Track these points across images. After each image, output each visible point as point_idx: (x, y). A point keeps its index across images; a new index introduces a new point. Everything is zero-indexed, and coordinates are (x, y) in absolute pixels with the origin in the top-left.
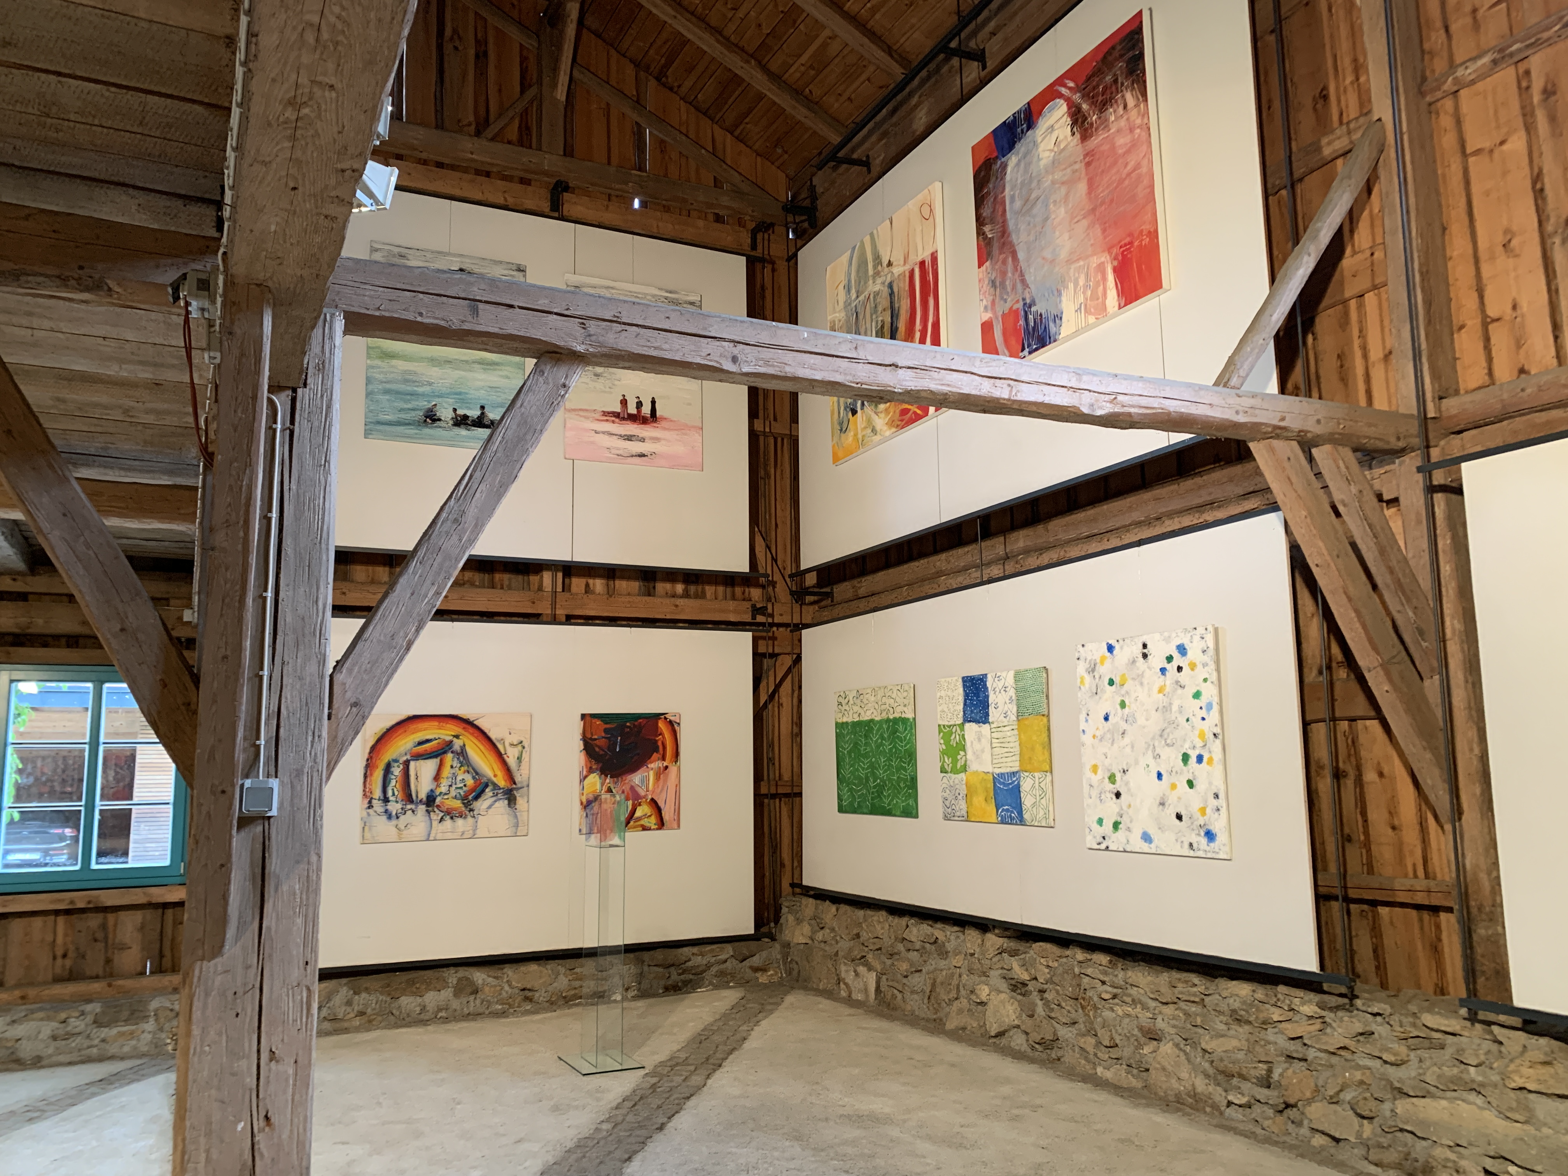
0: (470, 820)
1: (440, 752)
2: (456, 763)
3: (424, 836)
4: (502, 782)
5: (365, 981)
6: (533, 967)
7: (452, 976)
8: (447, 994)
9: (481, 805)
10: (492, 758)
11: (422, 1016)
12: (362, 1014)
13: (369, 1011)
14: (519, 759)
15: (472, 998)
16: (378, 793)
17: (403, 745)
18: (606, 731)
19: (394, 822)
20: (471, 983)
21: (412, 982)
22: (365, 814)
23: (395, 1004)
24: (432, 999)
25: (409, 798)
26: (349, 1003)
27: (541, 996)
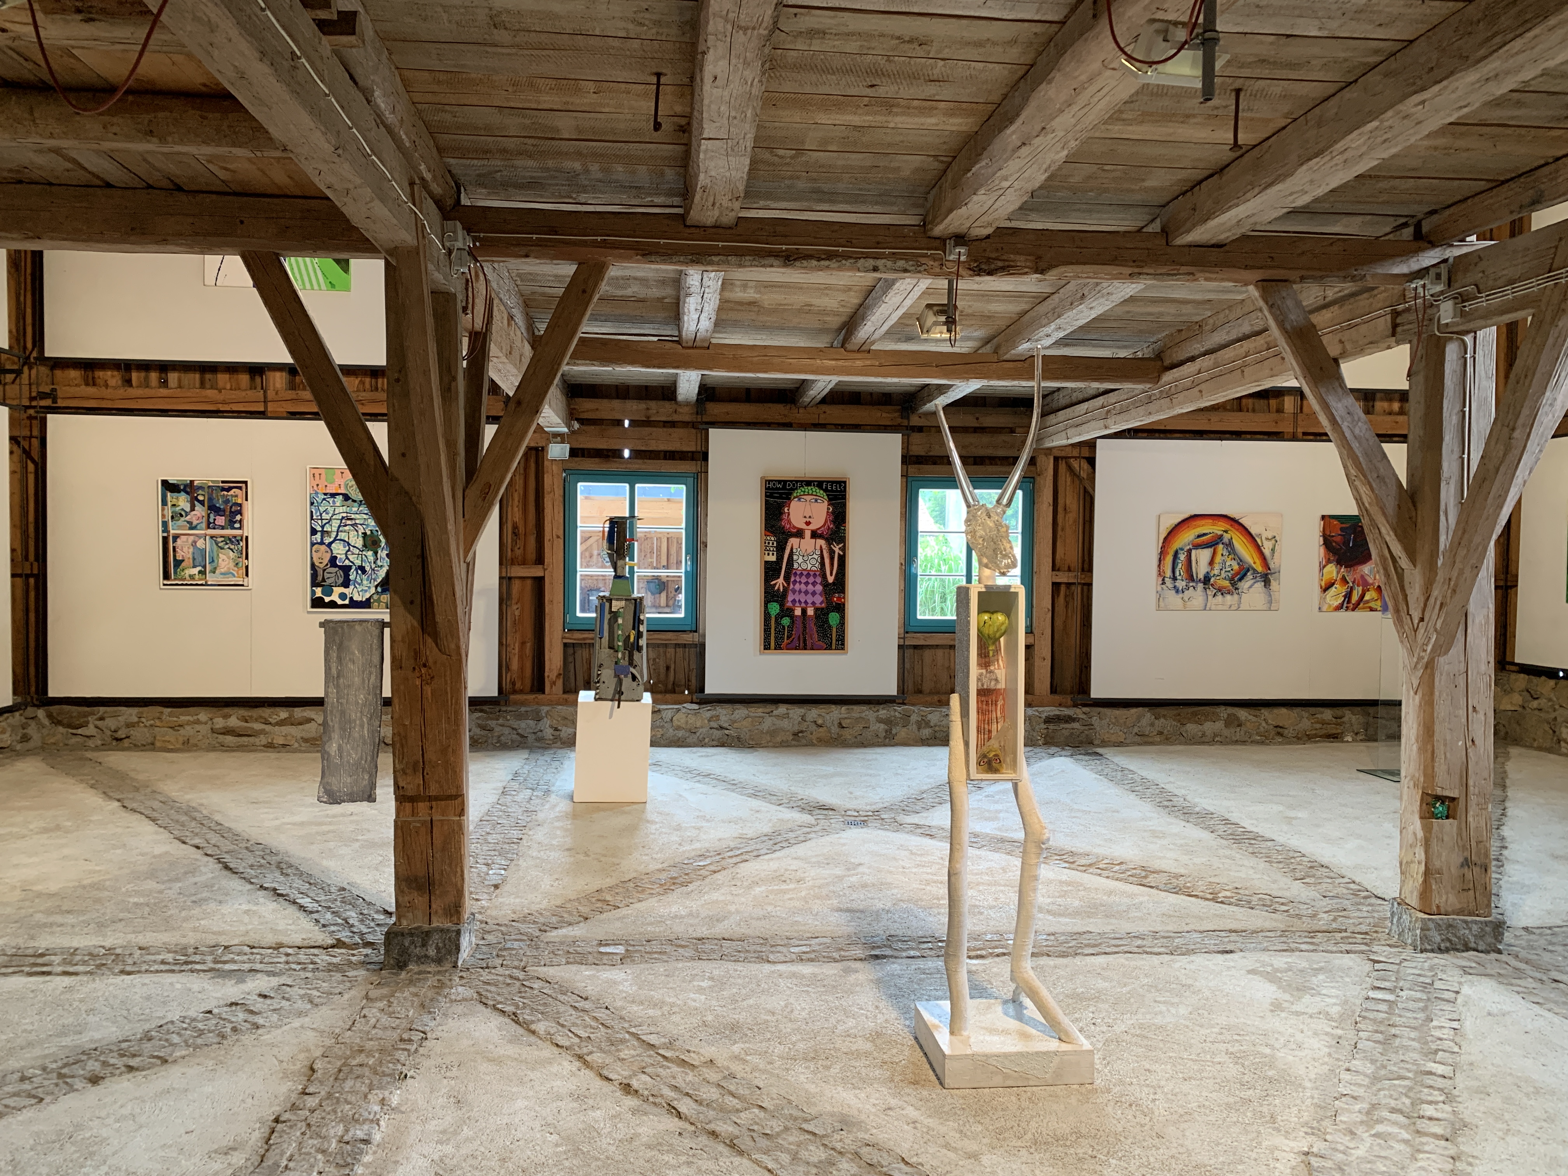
0: (1236, 596)
1: (1213, 543)
2: (1225, 553)
3: (1202, 606)
4: (1259, 569)
5: (1162, 711)
6: (1284, 711)
7: (1224, 712)
8: (1220, 725)
9: (1244, 585)
10: (1252, 549)
11: (1204, 739)
12: (1160, 733)
13: (1165, 732)
14: (1273, 550)
15: (1238, 729)
16: (1169, 573)
17: (1187, 537)
18: (1342, 529)
19: (1181, 595)
20: (1238, 719)
21: (1195, 714)
22: (1159, 589)
23: (1183, 729)
24: (1209, 727)
25: (1191, 578)
26: (1152, 725)
27: (1290, 732)
